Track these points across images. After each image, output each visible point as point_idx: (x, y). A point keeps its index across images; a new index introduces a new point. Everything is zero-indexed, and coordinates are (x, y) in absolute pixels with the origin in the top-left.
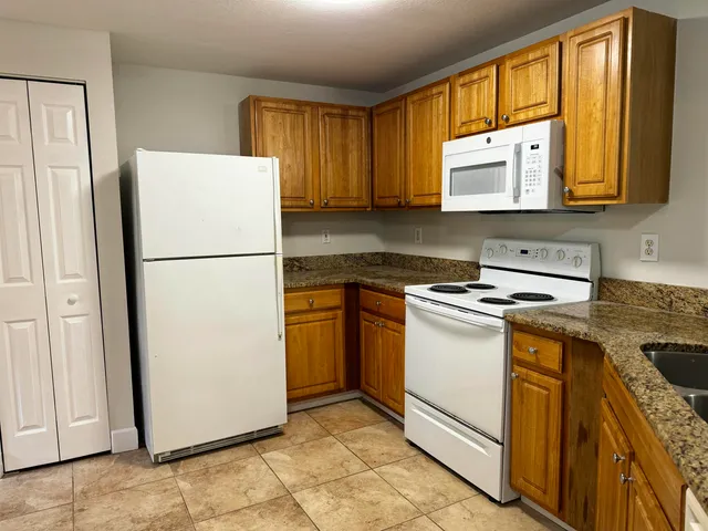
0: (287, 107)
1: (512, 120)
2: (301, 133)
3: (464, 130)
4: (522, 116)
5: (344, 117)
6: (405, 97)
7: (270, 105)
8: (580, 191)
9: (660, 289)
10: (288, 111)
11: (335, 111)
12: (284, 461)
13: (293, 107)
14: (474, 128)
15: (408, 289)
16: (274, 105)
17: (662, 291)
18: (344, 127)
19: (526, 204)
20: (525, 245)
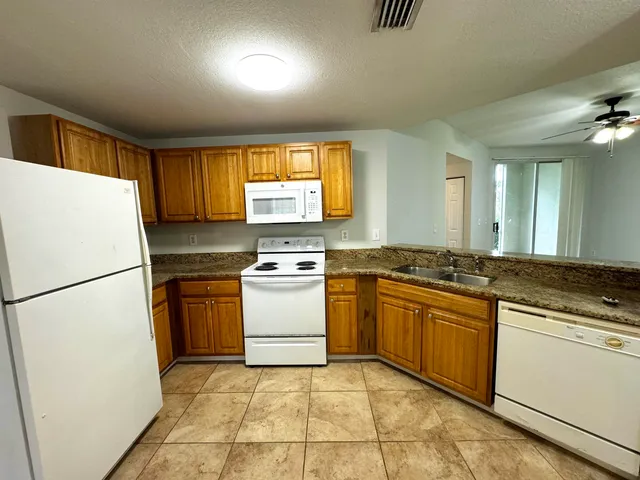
0: (91, 134)
1: (292, 177)
2: (104, 159)
3: (257, 178)
4: (298, 176)
5: (135, 152)
6: (199, 150)
7: (75, 129)
8: (334, 213)
9: (351, 251)
10: (92, 139)
11: (129, 147)
12: (191, 432)
13: (97, 136)
14: (264, 178)
15: (243, 273)
16: (79, 130)
17: (353, 252)
18: (136, 160)
19: (310, 219)
20: (287, 240)
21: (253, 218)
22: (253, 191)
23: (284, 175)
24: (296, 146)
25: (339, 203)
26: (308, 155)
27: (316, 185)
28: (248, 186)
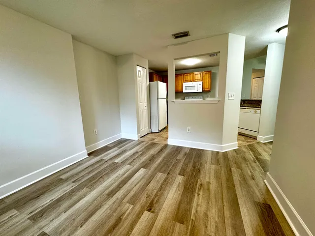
1: (195, 81)
3: (186, 81)
4: (197, 80)
8: (205, 90)
20: (193, 97)
21: (184, 91)
22: (185, 84)
23: (193, 80)
24: (196, 73)
25: (207, 87)
26: (199, 75)
27: (201, 83)
28: (184, 83)
